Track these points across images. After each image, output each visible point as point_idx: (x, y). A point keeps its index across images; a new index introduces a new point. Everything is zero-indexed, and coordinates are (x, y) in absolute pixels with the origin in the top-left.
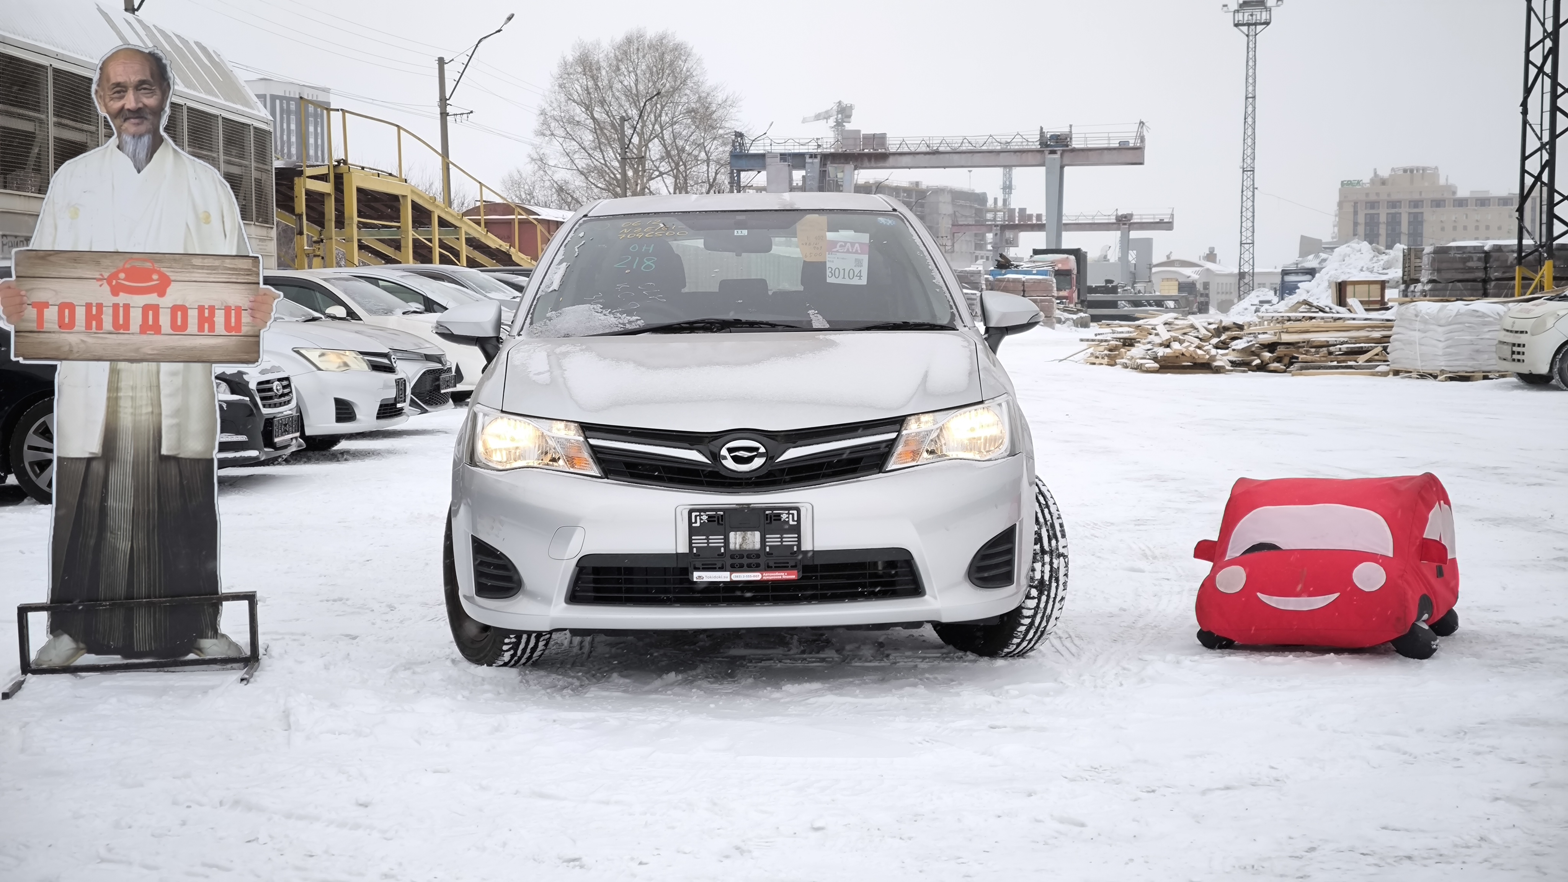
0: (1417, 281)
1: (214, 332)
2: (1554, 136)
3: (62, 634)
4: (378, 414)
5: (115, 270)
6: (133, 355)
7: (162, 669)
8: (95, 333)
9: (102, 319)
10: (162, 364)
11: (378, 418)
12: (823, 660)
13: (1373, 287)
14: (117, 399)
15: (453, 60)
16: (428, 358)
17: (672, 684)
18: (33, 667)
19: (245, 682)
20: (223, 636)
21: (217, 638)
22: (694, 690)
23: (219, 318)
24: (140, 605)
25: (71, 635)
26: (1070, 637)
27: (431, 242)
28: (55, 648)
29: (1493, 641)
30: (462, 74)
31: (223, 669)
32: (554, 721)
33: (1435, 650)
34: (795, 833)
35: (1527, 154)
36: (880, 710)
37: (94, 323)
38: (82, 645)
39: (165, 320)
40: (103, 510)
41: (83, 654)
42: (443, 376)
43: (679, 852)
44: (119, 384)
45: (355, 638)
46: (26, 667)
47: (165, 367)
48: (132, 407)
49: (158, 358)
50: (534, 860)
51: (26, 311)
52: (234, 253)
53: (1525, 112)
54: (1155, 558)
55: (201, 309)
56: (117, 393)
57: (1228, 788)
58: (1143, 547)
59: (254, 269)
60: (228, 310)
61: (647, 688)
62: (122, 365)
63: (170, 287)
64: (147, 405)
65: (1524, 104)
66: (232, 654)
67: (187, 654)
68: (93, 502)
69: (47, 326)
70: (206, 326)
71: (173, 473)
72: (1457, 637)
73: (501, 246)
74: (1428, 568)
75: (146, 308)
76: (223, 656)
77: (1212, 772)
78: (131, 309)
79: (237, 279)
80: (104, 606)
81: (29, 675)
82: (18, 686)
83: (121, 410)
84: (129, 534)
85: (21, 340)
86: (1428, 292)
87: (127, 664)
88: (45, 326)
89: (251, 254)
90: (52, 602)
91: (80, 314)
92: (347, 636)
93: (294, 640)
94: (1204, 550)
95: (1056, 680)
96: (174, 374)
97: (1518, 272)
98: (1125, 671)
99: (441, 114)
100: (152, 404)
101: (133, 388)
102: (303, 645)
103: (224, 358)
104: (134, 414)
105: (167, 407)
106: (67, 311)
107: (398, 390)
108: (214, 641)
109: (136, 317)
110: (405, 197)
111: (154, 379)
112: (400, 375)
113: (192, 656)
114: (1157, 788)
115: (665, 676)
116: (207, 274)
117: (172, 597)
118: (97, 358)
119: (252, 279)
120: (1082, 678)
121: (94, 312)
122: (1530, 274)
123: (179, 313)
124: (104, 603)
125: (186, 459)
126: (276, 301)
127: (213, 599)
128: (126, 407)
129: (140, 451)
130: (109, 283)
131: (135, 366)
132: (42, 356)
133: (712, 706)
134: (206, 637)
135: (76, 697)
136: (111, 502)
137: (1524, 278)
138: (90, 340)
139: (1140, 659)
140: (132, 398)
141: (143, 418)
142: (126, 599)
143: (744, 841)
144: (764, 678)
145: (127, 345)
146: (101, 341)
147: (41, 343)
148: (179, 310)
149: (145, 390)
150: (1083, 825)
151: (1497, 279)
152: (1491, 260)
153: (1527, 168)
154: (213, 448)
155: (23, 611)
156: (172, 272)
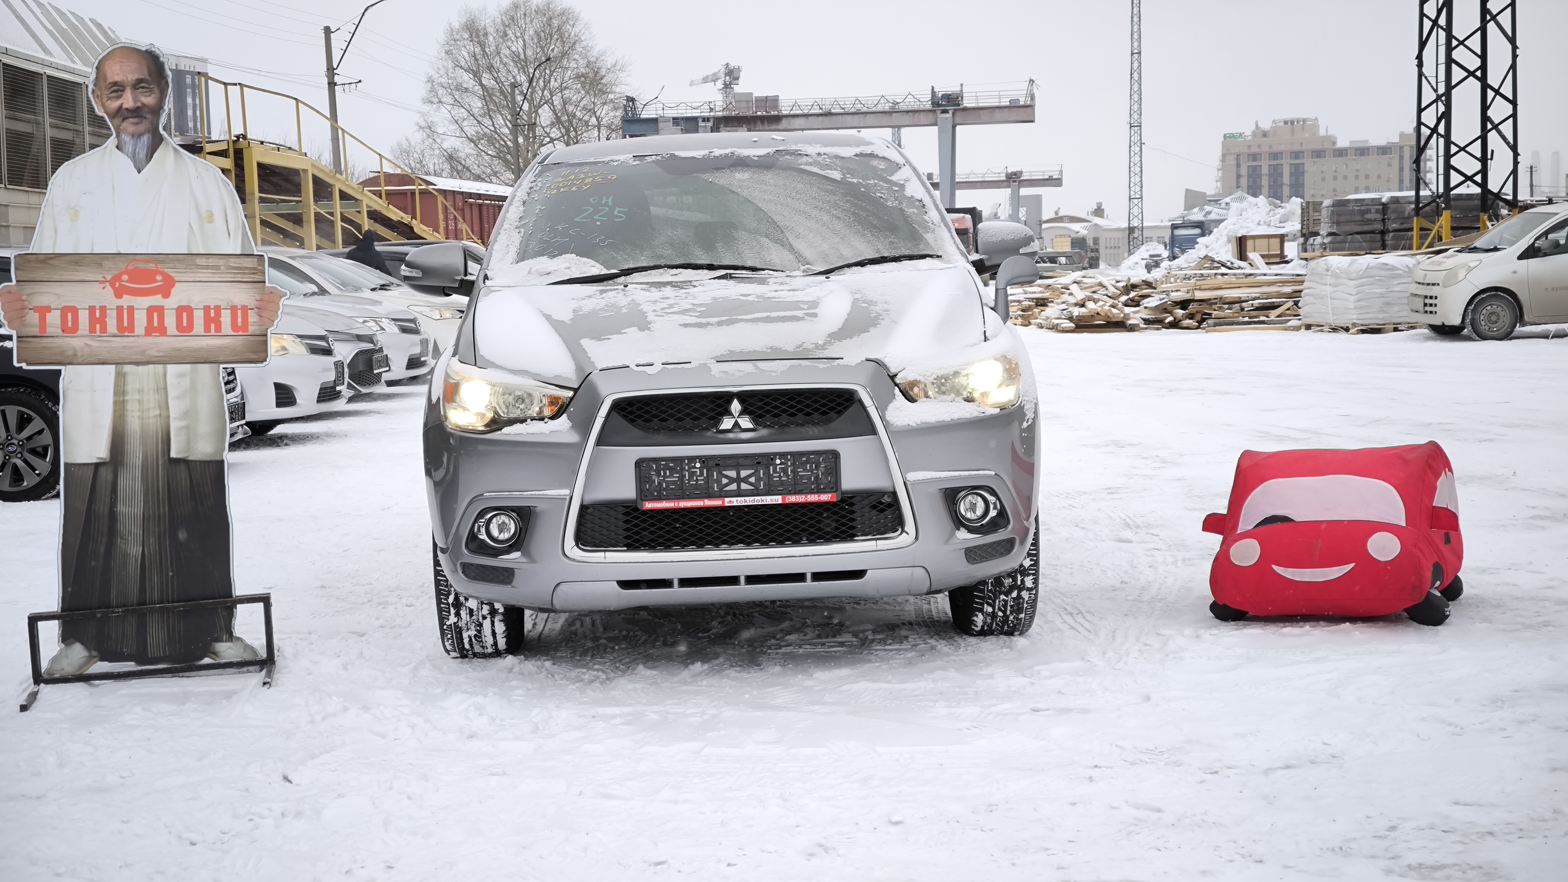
0: (1317, 234)
1: (221, 332)
2: (1449, 87)
3: (74, 643)
4: (318, 397)
5: (118, 272)
6: (139, 358)
7: (176, 674)
8: (100, 336)
9: (106, 322)
10: (169, 366)
11: (318, 401)
12: (842, 644)
13: (1272, 240)
14: (124, 402)
15: (339, 29)
16: (359, 338)
17: (699, 674)
18: (45, 676)
19: (268, 686)
20: (238, 639)
21: (232, 641)
22: (724, 680)
23: (226, 318)
24: (153, 610)
25: (82, 643)
26: (1080, 612)
27: (333, 216)
28: (67, 657)
29: (1499, 605)
30: (349, 43)
31: (239, 673)
32: (594, 717)
33: (1448, 616)
34: (875, 829)
35: (1423, 106)
36: (916, 696)
37: (98, 326)
38: (94, 653)
39: (170, 321)
40: (113, 516)
41: (96, 662)
42: (376, 356)
43: (763, 851)
44: (126, 388)
45: (363, 635)
46: (38, 678)
47: (172, 369)
48: (139, 410)
49: (164, 361)
50: (620, 864)
51: (28, 317)
52: (239, 252)
53: (1420, 65)
54: (1138, 527)
55: (207, 309)
56: (124, 396)
57: (1287, 767)
58: (1124, 517)
59: (260, 268)
60: (234, 309)
61: (676, 679)
62: (128, 368)
63: (175, 288)
64: (154, 408)
65: (1419, 57)
66: (248, 657)
67: (202, 659)
68: (102, 508)
69: (50, 331)
70: (213, 326)
71: (183, 476)
72: (1463, 601)
73: (402, 218)
74: (1437, 535)
75: (151, 310)
76: (239, 660)
77: (1268, 751)
78: (136, 311)
79: (243, 278)
80: (117, 613)
81: (42, 685)
82: (33, 696)
83: (129, 413)
84: (139, 539)
85: (24, 345)
86: (1328, 245)
87: (141, 671)
88: (48, 331)
89: (256, 253)
90: (63, 610)
91: (84, 317)
92: (354, 633)
93: (301, 639)
94: (1212, 523)
95: (1083, 659)
96: (182, 376)
97: (1415, 223)
98: (1147, 647)
99: (329, 84)
100: (160, 407)
101: (140, 391)
102: (312, 644)
103: (232, 358)
104: (141, 418)
105: (175, 408)
106: (70, 315)
107: (337, 372)
108: (229, 644)
109: (141, 319)
110: (305, 171)
111: (161, 381)
112: (338, 358)
113: (207, 661)
114: (1219, 769)
115: (691, 667)
116: (212, 273)
117: (185, 601)
118: (102, 361)
119: (257, 278)
120: (1107, 656)
121: (98, 315)
122: (1427, 224)
123: (185, 314)
124: (117, 610)
125: (195, 461)
126: (283, 299)
127: (227, 602)
128: (133, 411)
129: (149, 455)
130: (112, 285)
131: (141, 368)
132: (46, 362)
133: (747, 696)
134: (221, 641)
135: (96, 707)
136: (121, 508)
137: (1421, 229)
138: (94, 344)
139: (1158, 634)
140: (139, 401)
141: (151, 421)
142: (139, 604)
143: (825, 838)
144: (791, 666)
145: (132, 347)
146: (105, 345)
147: (44, 348)
148: (184, 311)
149: (152, 392)
150: (1159, 811)
151: (1395, 231)
152: (1389, 211)
153: (1423, 120)
154: (224, 450)
155: (34, 620)
156: (176, 272)
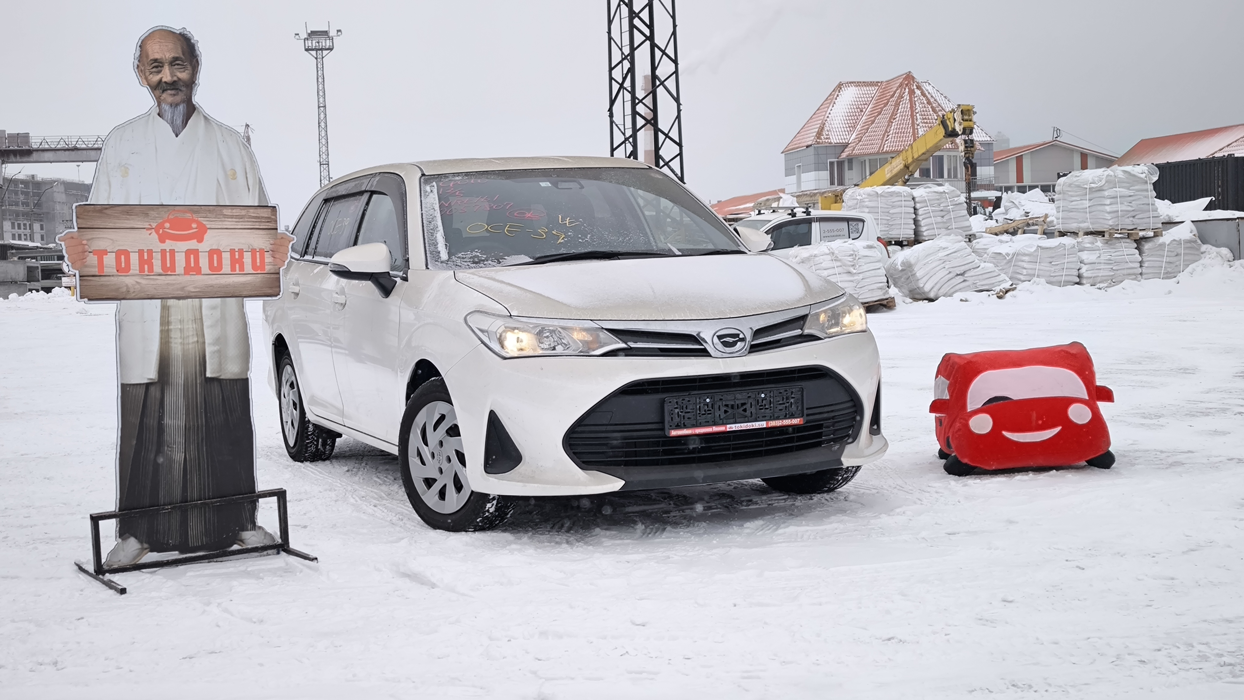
1: (244, 271)
2: (634, 131)
3: (128, 537)
5: (161, 221)
7: (213, 560)
8: (148, 275)
9: (152, 263)
14: (168, 331)
19: (316, 561)
20: (260, 528)
21: (255, 530)
23: (247, 258)
24: (193, 506)
25: (136, 538)
31: (262, 556)
37: (146, 267)
39: (204, 262)
40: (160, 428)
41: (147, 553)
44: (170, 319)
46: (100, 569)
47: (206, 302)
48: (181, 338)
49: (200, 295)
52: (256, 204)
55: (232, 252)
56: (168, 326)
59: (273, 217)
60: (253, 252)
62: (171, 302)
64: (193, 335)
65: (610, 110)
66: (267, 542)
67: (232, 545)
68: (152, 421)
70: (237, 266)
71: (217, 393)
75: (188, 253)
78: (176, 254)
79: (260, 225)
80: (164, 510)
83: (172, 340)
84: (182, 447)
85: (85, 283)
88: (105, 271)
89: (269, 205)
90: (120, 511)
91: (134, 259)
94: (938, 406)
96: (214, 308)
100: (197, 334)
101: (181, 321)
103: (253, 293)
104: (182, 344)
105: (209, 335)
106: (123, 257)
108: (253, 532)
109: (180, 261)
111: (198, 313)
116: (236, 222)
117: (220, 497)
119: (271, 225)
121: (146, 257)
123: (215, 256)
124: (166, 507)
125: (226, 380)
126: (291, 243)
129: (189, 375)
130: (157, 232)
131: (181, 301)
132: (104, 297)
134: (247, 530)
136: (168, 421)
138: (143, 282)
140: (180, 329)
141: (190, 346)
142: (182, 502)
145: (174, 284)
146: (152, 282)
147: (102, 285)
148: (214, 253)
149: (191, 323)
154: (248, 370)
155: (95, 520)
156: (208, 221)
